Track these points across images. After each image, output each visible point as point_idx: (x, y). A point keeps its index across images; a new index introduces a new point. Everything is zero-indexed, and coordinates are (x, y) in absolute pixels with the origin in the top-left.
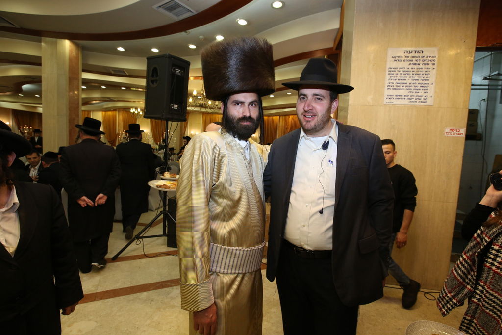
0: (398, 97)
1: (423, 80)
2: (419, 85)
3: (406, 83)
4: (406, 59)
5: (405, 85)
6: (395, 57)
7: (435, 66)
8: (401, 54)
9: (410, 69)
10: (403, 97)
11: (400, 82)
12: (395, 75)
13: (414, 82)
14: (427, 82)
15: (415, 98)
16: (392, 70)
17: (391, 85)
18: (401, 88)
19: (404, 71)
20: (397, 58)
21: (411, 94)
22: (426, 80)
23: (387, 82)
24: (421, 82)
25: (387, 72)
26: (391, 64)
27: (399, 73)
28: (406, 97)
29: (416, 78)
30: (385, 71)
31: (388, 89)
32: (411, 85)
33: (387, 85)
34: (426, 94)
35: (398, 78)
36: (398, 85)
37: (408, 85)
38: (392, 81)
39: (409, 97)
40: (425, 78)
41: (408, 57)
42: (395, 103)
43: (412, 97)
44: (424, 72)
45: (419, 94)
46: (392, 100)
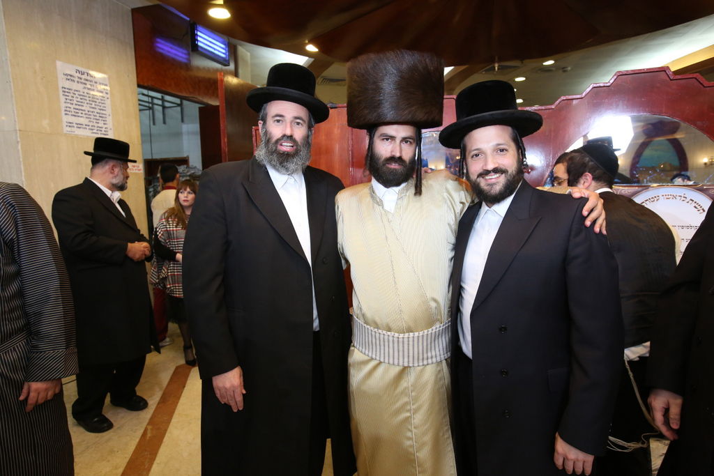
0: (79, 126)
1: (100, 110)
2: (98, 115)
3: (84, 110)
4: (80, 80)
5: (84, 112)
6: (66, 75)
7: (108, 96)
8: (73, 73)
9: (85, 94)
10: (84, 126)
11: (77, 107)
12: (70, 98)
13: (92, 110)
14: (104, 112)
15: (96, 128)
16: (67, 90)
17: (68, 109)
18: (80, 115)
19: (80, 95)
20: (69, 77)
21: (91, 124)
22: (103, 110)
23: (63, 105)
24: (99, 111)
25: (61, 93)
26: (63, 83)
27: (75, 96)
28: (87, 127)
29: (93, 106)
30: (58, 89)
31: (66, 114)
32: (90, 113)
33: (63, 109)
34: (106, 126)
35: (75, 102)
36: (77, 111)
37: (87, 112)
38: (69, 105)
39: (90, 127)
40: (101, 108)
41: (81, 79)
42: (76, 133)
43: (93, 128)
44: (100, 101)
45: (100, 125)
46: (73, 128)
